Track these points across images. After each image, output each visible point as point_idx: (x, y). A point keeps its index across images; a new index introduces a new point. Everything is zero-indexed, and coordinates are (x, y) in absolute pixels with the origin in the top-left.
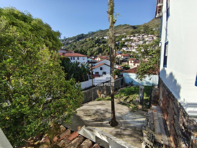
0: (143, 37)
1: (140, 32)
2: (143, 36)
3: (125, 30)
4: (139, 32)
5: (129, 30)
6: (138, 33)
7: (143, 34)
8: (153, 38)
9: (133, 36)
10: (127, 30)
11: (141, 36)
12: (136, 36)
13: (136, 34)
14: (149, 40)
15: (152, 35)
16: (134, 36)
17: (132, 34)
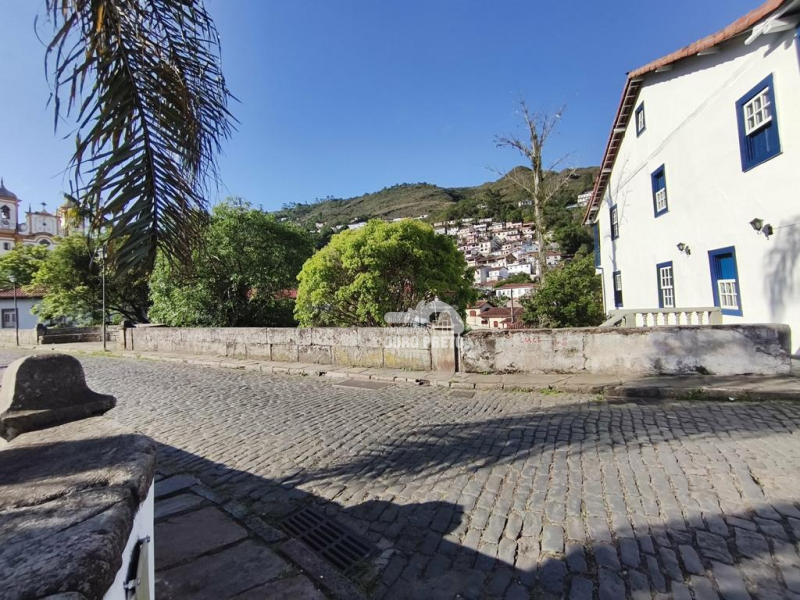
0: (490, 228)
1: (476, 212)
2: (489, 224)
3: (425, 204)
4: (473, 213)
5: (437, 202)
6: (470, 216)
7: (489, 220)
8: (521, 234)
9: (455, 226)
10: (432, 203)
11: (481, 227)
12: (467, 227)
13: (467, 220)
14: (508, 238)
15: (517, 225)
16: (460, 226)
17: (452, 219)
